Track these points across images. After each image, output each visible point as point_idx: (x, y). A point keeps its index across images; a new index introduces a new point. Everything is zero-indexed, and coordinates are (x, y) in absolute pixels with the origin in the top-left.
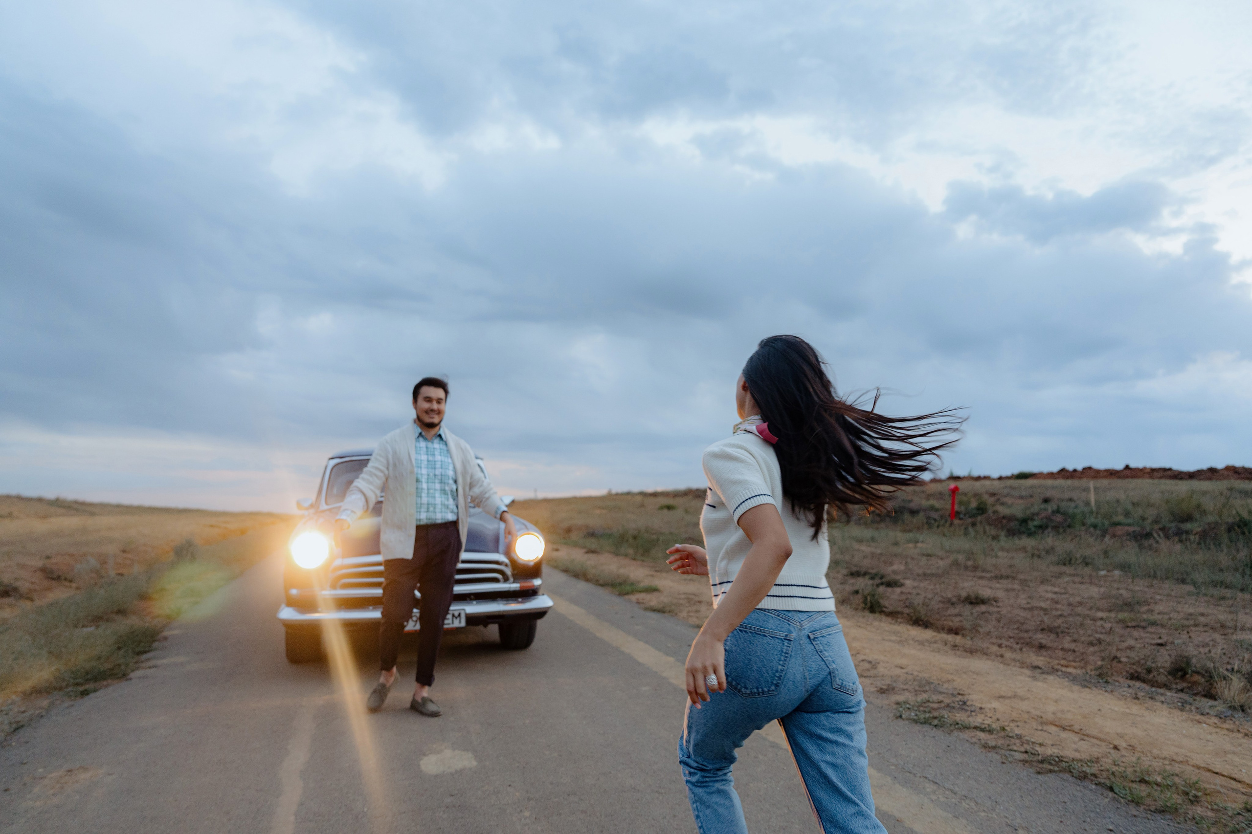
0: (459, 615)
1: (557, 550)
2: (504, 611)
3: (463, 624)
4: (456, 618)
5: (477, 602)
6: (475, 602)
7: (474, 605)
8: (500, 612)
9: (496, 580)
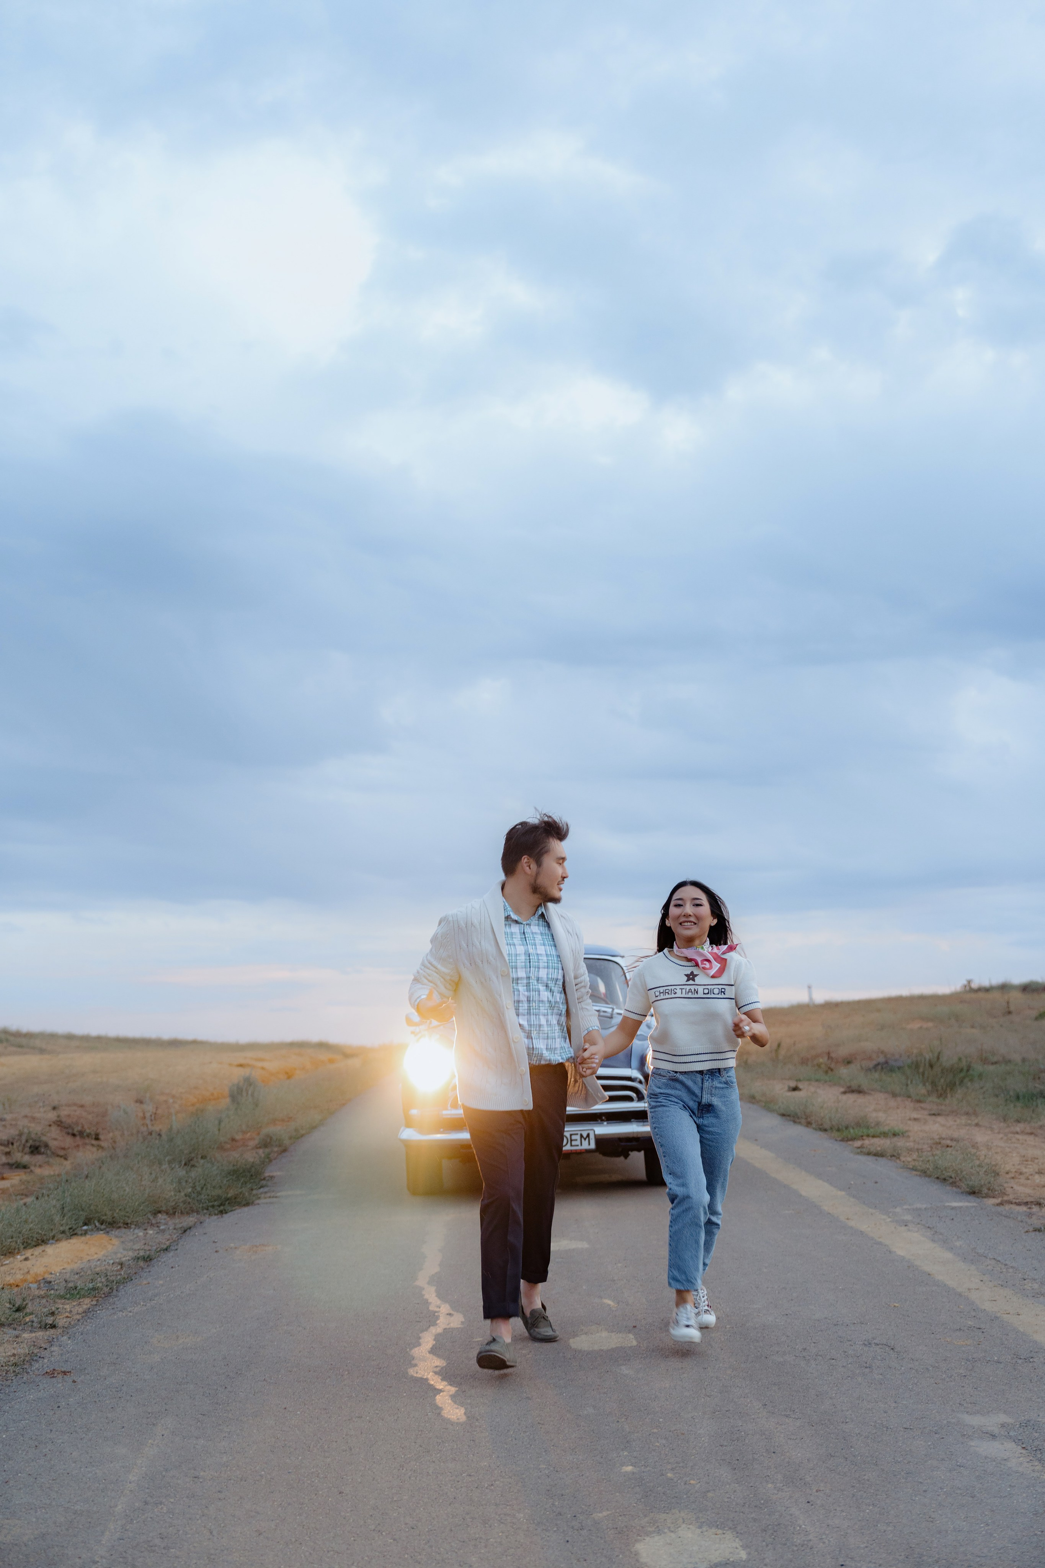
0: (588, 1135)
1: (795, 1089)
2: (638, 1133)
3: (593, 1146)
4: (585, 1139)
5: (608, 1123)
6: (605, 1123)
7: (605, 1126)
8: (633, 1133)
9: (629, 1099)
